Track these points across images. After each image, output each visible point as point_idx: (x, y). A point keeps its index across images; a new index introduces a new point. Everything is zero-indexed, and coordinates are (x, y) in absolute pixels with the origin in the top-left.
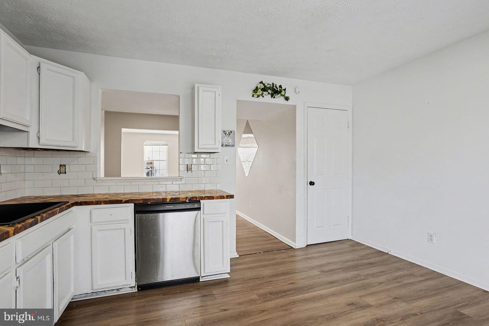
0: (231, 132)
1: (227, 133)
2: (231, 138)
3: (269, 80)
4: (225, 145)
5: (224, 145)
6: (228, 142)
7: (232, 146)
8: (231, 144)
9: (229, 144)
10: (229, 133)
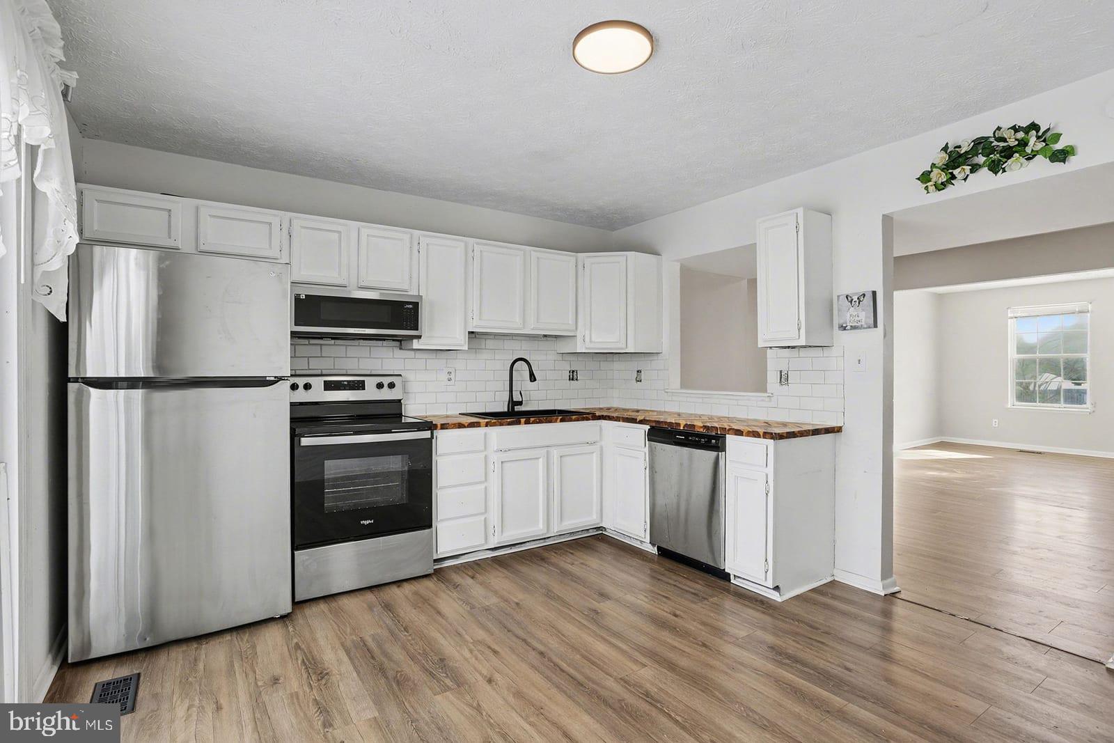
0: (864, 295)
1: (855, 298)
2: (863, 310)
3: (963, 134)
4: (851, 326)
5: (849, 327)
6: (857, 318)
7: (866, 328)
8: (863, 323)
9: (859, 324)
10: (858, 298)
